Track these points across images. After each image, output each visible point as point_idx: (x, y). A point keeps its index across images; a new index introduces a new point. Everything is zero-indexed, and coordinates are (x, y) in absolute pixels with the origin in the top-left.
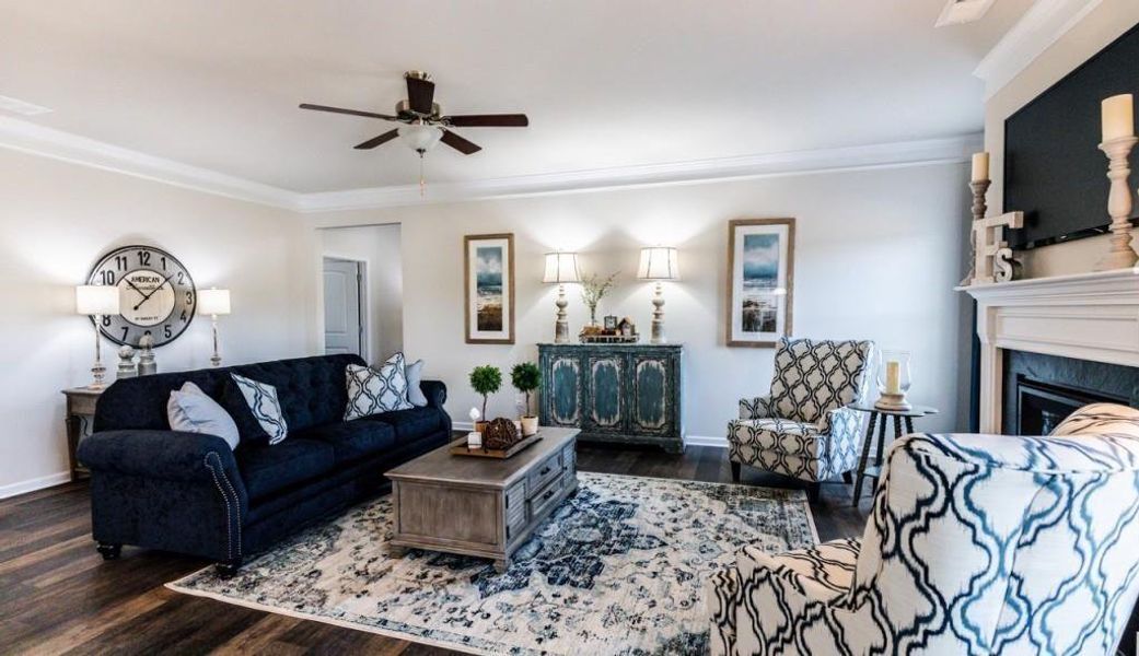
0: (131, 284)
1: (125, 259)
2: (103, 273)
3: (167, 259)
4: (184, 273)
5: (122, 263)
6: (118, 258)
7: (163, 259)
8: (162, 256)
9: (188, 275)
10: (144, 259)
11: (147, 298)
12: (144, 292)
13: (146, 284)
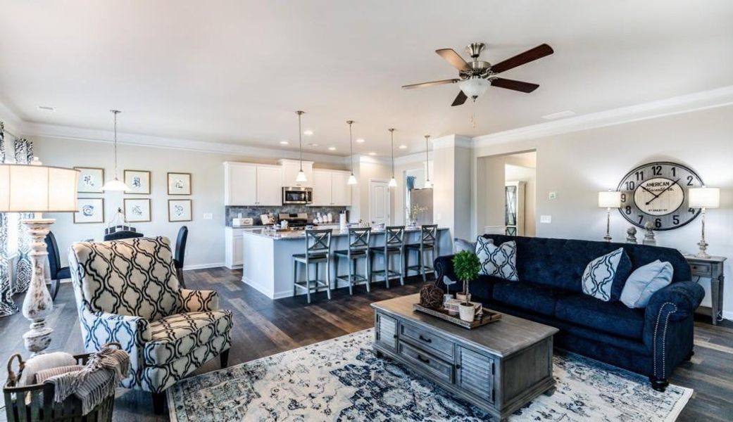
0: (644, 188)
1: (642, 173)
2: (627, 183)
3: (676, 168)
4: (694, 177)
5: (640, 176)
6: (637, 173)
7: (674, 169)
8: (672, 167)
9: (698, 177)
10: (657, 171)
11: (657, 196)
12: (655, 193)
13: (659, 188)
